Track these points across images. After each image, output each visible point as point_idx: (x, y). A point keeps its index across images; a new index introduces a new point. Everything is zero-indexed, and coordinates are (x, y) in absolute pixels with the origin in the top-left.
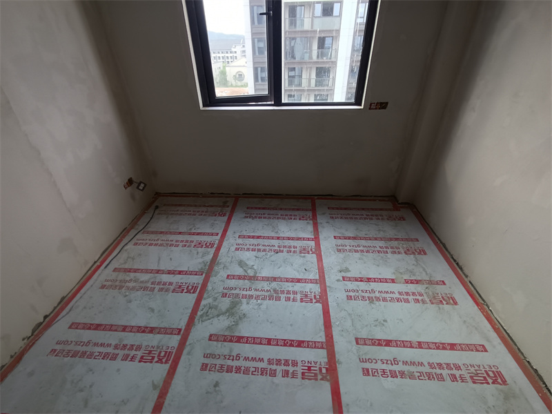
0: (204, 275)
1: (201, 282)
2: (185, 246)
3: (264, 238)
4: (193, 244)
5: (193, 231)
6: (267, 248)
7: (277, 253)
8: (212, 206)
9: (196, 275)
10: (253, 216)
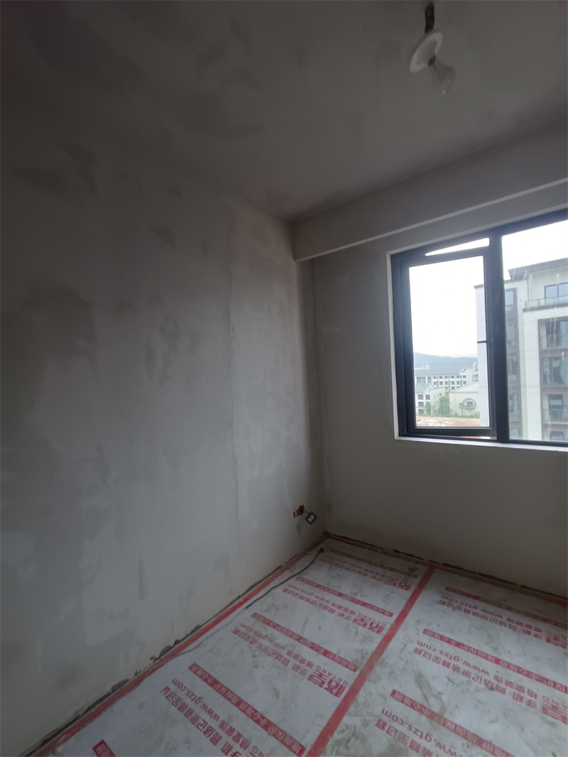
0: (358, 672)
1: (351, 682)
2: (342, 615)
3: (469, 649)
4: (354, 617)
5: (358, 597)
6: (473, 672)
7: (492, 689)
8: (392, 570)
9: (347, 667)
10: (455, 605)
